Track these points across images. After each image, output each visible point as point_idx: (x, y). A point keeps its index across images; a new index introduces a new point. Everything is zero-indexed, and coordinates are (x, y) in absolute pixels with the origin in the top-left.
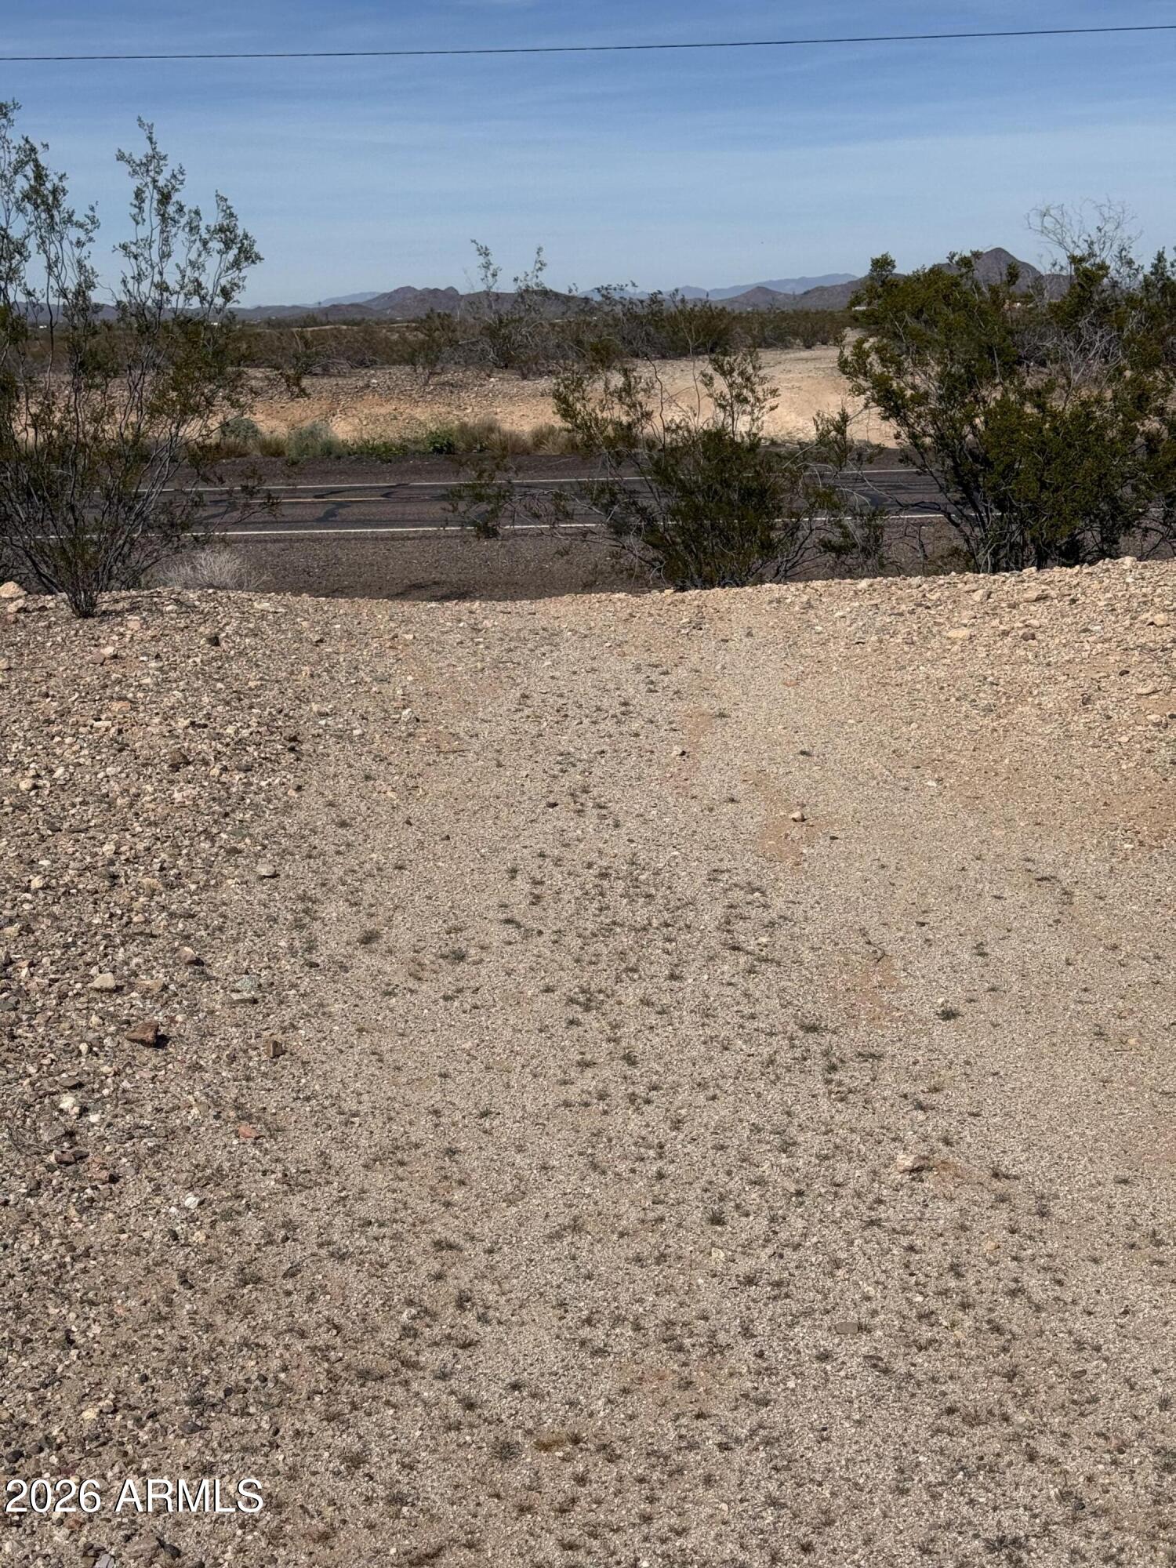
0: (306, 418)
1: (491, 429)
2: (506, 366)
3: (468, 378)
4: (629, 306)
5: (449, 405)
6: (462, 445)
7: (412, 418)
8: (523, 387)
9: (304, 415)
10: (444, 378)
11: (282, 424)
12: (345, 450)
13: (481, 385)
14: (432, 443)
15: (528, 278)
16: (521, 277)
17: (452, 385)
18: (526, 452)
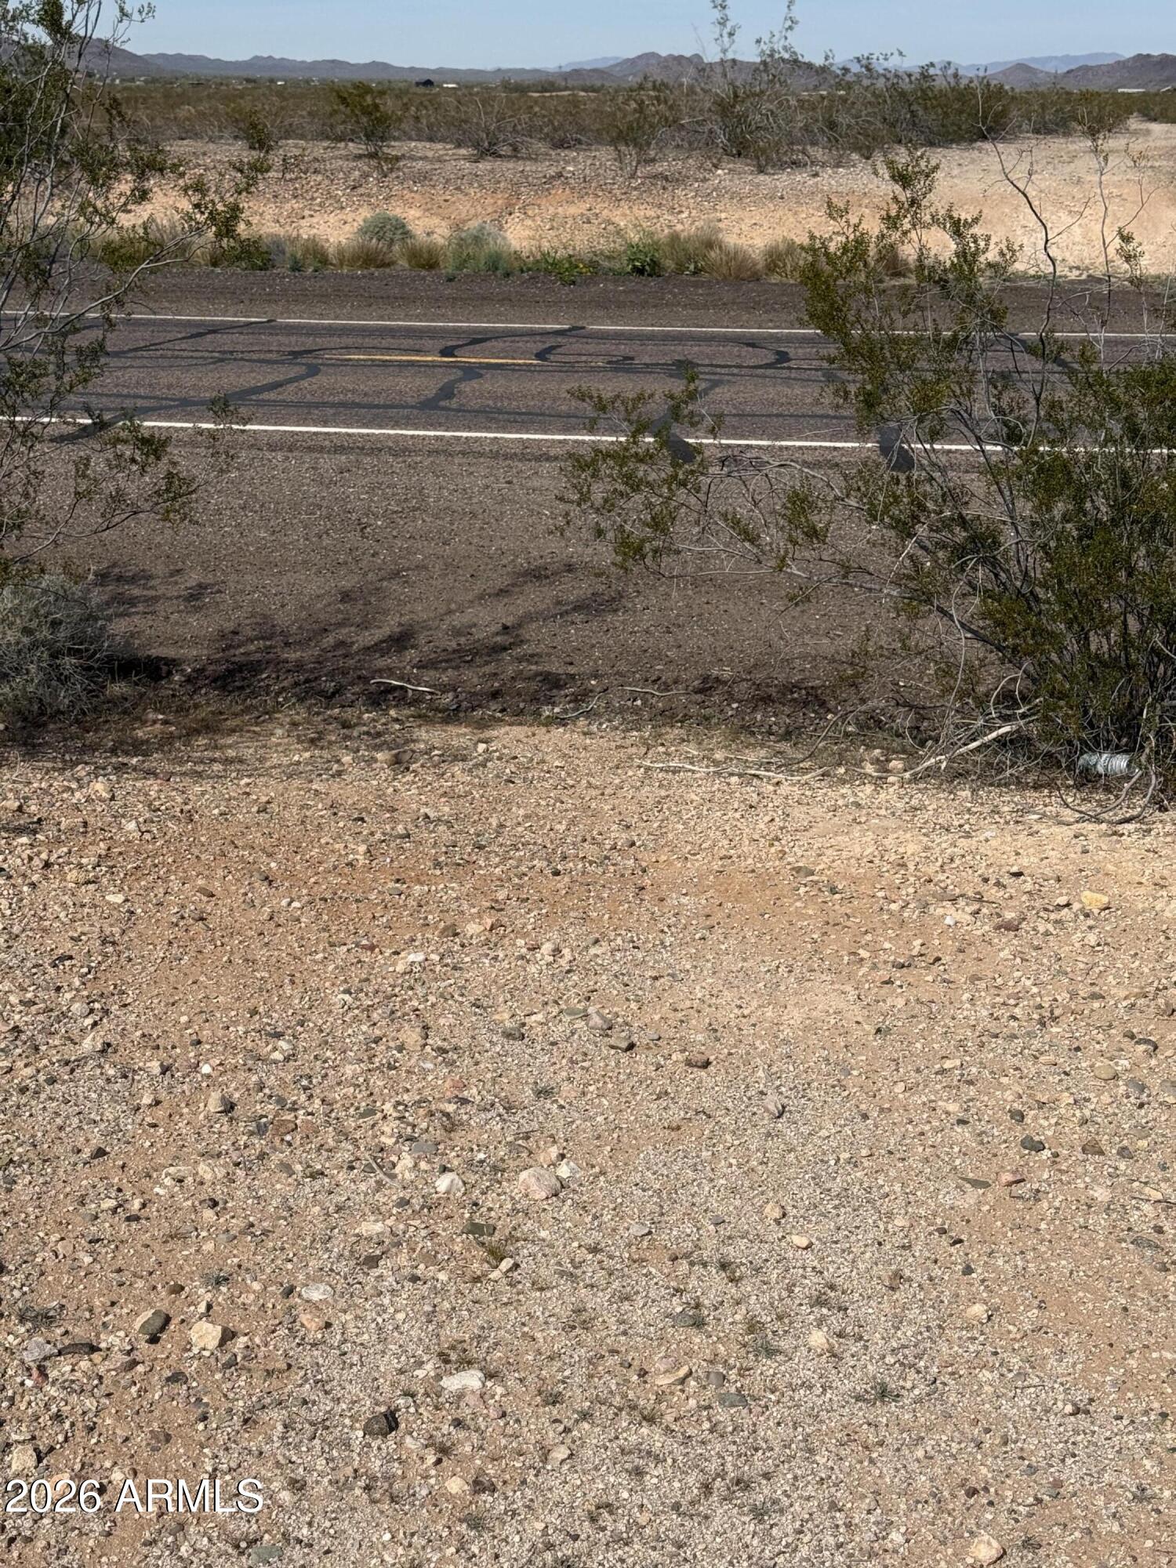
0: (476, 215)
1: (710, 245)
2: (739, 154)
3: (689, 169)
4: (894, 79)
5: (660, 206)
6: (669, 264)
7: (609, 222)
8: (758, 185)
9: (472, 211)
10: (659, 168)
11: (444, 224)
12: (516, 264)
13: (705, 180)
14: (631, 260)
15: (775, 39)
16: (765, 38)
17: (666, 179)
18: (756, 277)
